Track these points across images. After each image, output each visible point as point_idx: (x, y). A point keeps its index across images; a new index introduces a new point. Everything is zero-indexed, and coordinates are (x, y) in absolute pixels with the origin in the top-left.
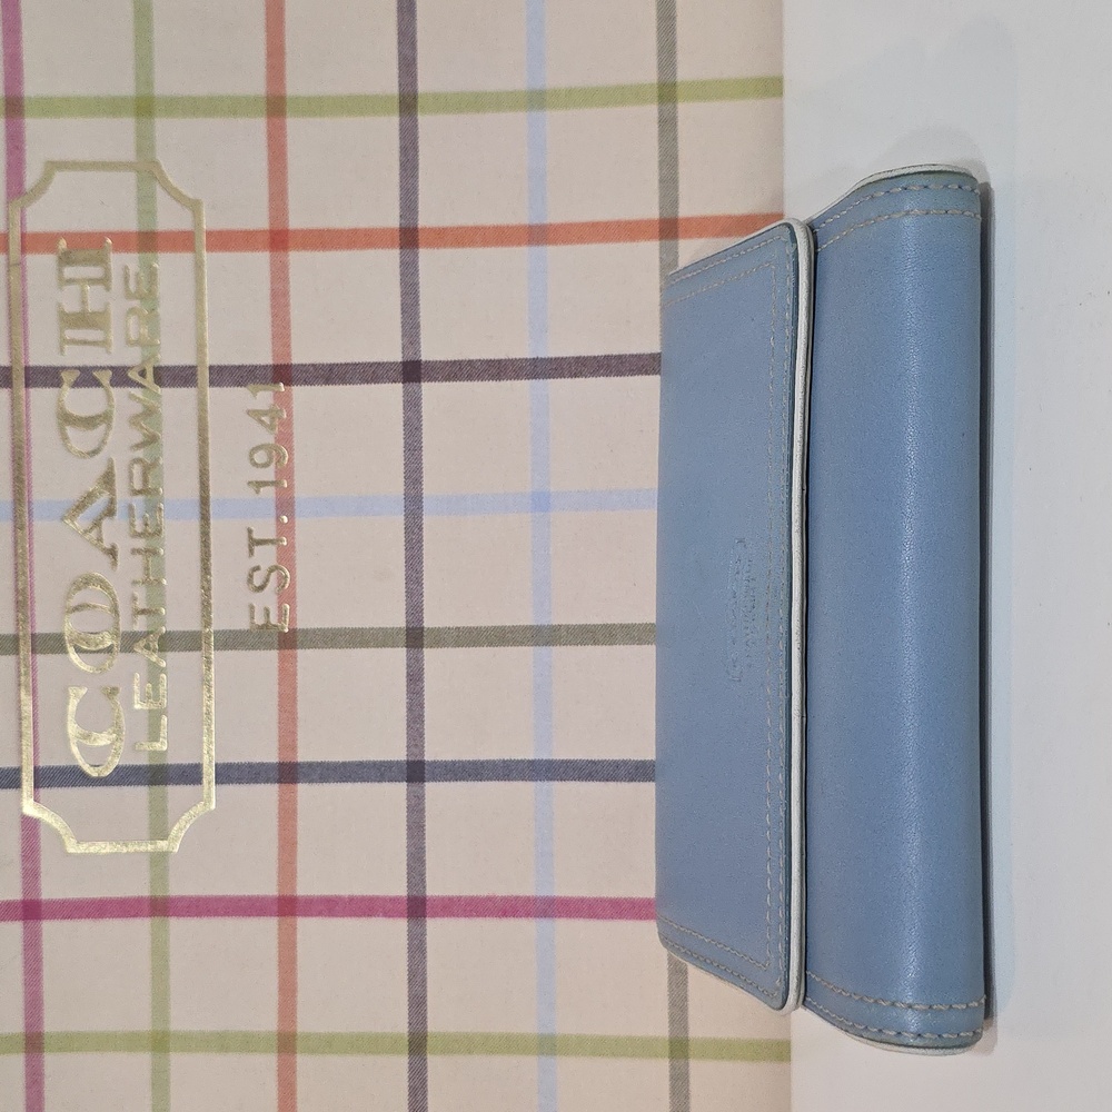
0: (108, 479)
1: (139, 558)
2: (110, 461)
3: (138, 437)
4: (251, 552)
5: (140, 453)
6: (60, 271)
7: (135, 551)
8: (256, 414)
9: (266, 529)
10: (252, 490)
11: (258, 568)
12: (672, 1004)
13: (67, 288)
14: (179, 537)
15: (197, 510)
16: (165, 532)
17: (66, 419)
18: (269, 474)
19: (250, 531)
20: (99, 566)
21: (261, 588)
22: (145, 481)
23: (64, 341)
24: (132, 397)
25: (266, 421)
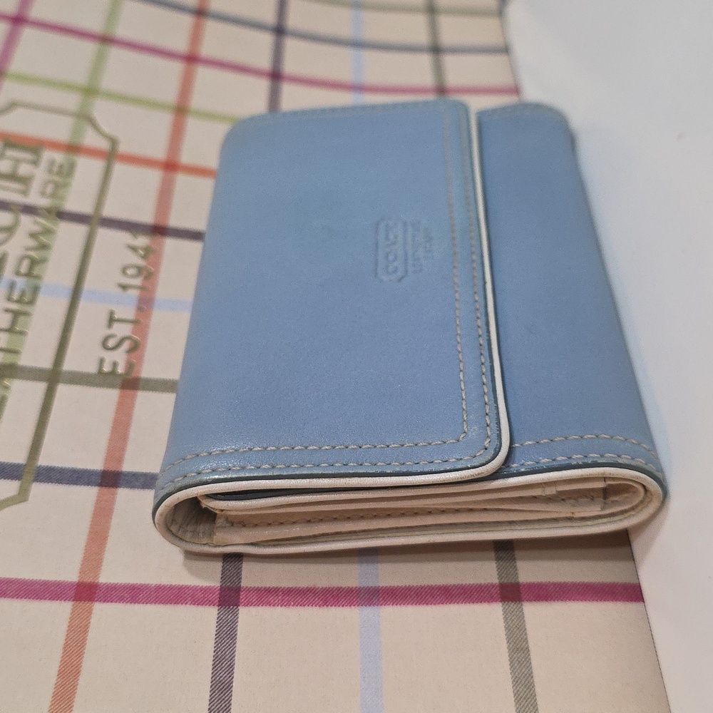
1: (10, 315)
2: (6, 253)
4: (111, 325)
7: (7, 311)
8: (134, 249)
10: (119, 290)
11: (113, 336)
13: (5, 161)
14: (48, 311)
18: (137, 282)
19: (112, 312)
21: (114, 348)
22: (31, 269)
25: (141, 252)
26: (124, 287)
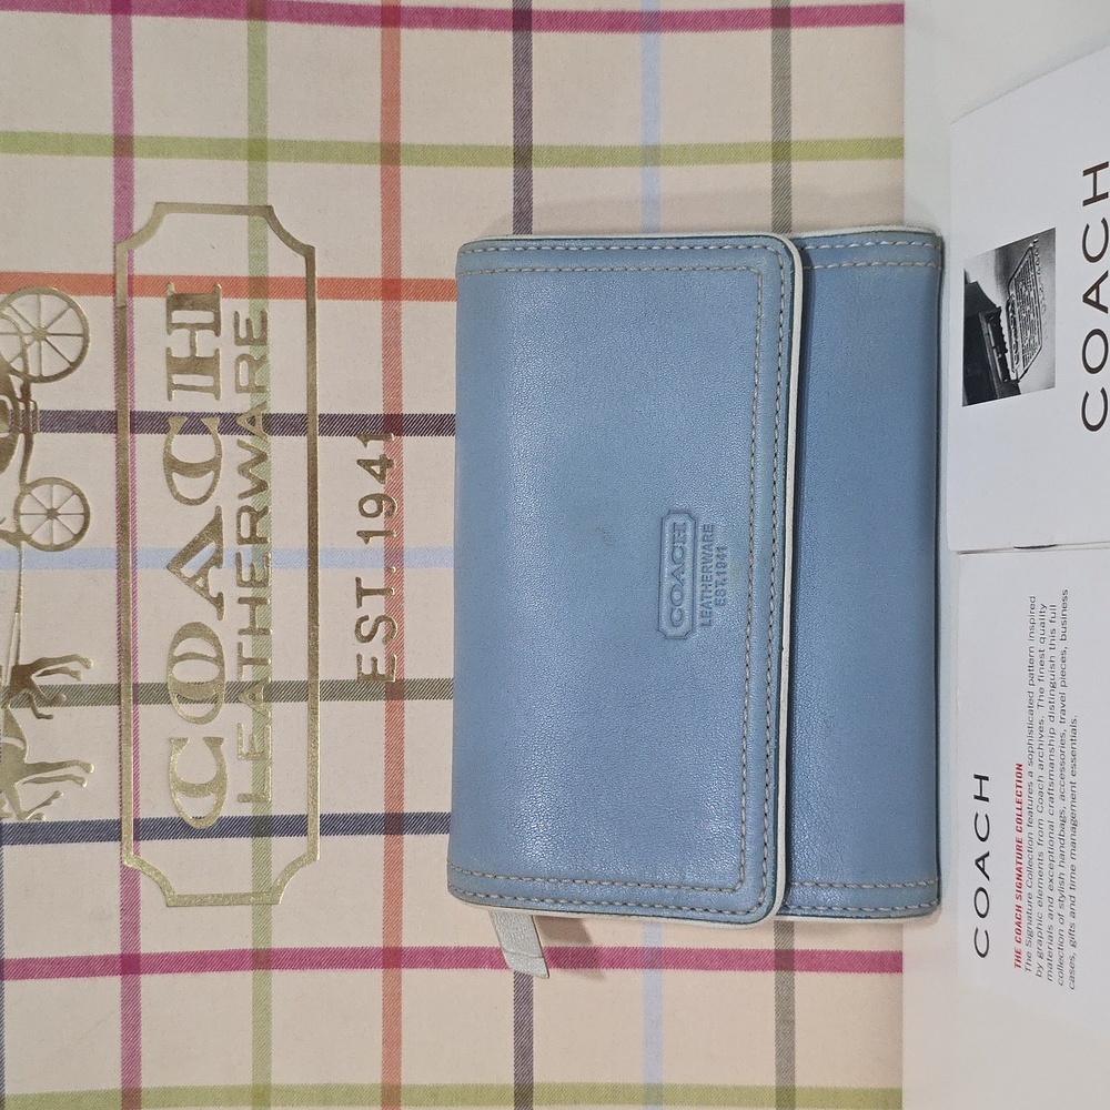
0: (215, 527)
1: (246, 607)
2: (218, 509)
3: (247, 485)
4: (359, 604)
5: (248, 502)
6: (169, 316)
7: (241, 600)
8: (366, 464)
9: (373, 579)
10: (361, 540)
11: (366, 618)
12: (779, 1054)
13: (176, 332)
14: (287, 587)
15: (305, 559)
16: (272, 582)
17: (172, 465)
18: (378, 524)
19: (358, 580)
20: (206, 614)
21: (370, 638)
22: (253, 530)
23: (171, 387)
24: (240, 443)
25: (377, 469)
26: (366, 535)
